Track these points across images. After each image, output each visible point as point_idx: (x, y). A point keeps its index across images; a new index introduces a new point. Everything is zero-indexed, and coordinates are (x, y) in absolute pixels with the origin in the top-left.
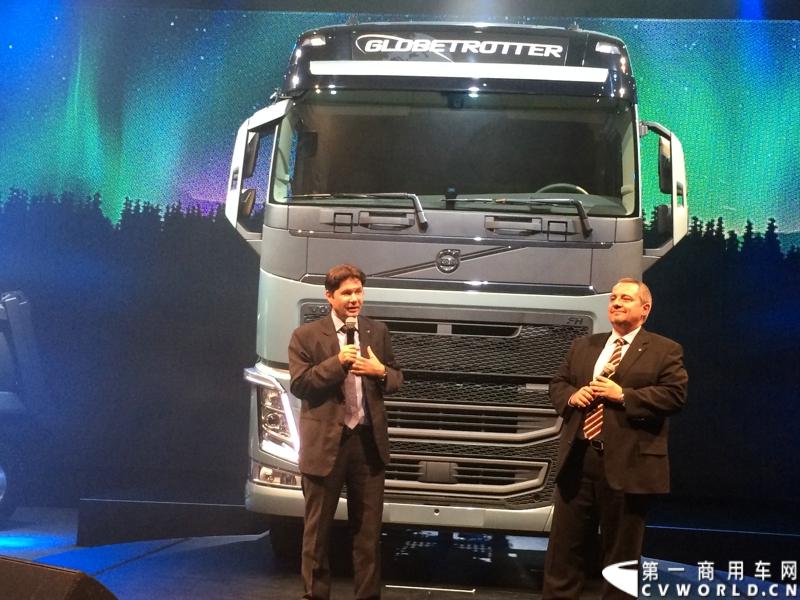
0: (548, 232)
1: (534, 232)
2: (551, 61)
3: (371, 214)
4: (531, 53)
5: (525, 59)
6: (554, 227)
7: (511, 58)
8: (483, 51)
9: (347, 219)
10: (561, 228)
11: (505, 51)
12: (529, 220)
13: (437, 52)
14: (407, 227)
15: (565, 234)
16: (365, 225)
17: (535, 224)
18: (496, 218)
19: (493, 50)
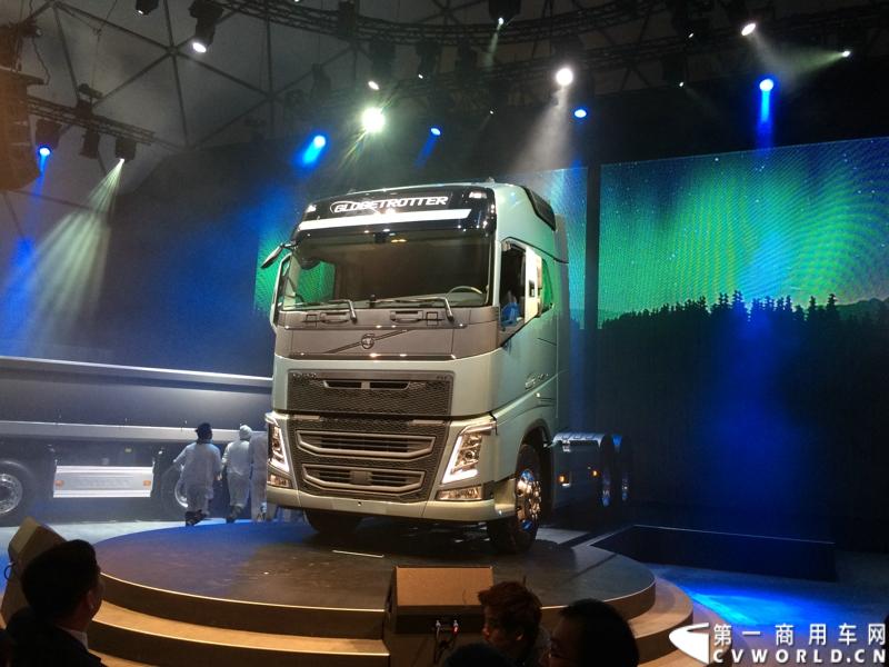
0: (427, 320)
1: (419, 320)
2: (440, 207)
3: (328, 314)
4: (428, 203)
5: (424, 208)
6: (430, 316)
7: (416, 208)
8: (400, 205)
9: (313, 318)
10: (434, 316)
11: (412, 204)
12: (416, 312)
13: (373, 209)
14: (346, 321)
15: (437, 320)
16: (324, 321)
17: (419, 315)
18: (397, 312)
19: (405, 204)
